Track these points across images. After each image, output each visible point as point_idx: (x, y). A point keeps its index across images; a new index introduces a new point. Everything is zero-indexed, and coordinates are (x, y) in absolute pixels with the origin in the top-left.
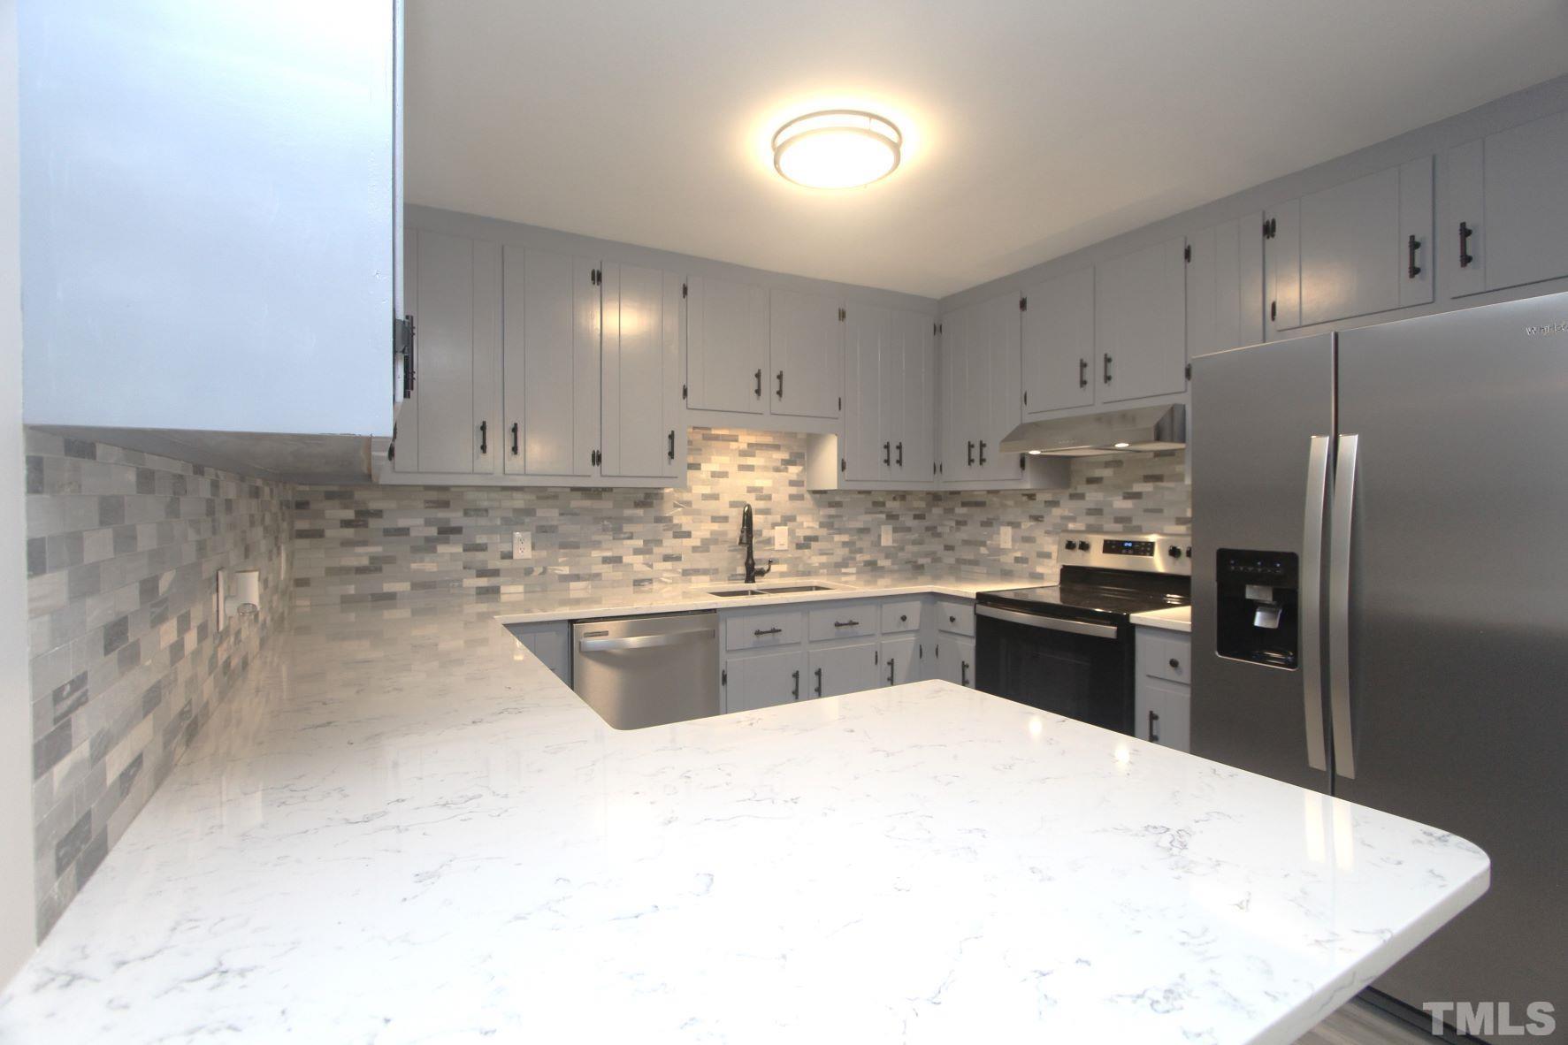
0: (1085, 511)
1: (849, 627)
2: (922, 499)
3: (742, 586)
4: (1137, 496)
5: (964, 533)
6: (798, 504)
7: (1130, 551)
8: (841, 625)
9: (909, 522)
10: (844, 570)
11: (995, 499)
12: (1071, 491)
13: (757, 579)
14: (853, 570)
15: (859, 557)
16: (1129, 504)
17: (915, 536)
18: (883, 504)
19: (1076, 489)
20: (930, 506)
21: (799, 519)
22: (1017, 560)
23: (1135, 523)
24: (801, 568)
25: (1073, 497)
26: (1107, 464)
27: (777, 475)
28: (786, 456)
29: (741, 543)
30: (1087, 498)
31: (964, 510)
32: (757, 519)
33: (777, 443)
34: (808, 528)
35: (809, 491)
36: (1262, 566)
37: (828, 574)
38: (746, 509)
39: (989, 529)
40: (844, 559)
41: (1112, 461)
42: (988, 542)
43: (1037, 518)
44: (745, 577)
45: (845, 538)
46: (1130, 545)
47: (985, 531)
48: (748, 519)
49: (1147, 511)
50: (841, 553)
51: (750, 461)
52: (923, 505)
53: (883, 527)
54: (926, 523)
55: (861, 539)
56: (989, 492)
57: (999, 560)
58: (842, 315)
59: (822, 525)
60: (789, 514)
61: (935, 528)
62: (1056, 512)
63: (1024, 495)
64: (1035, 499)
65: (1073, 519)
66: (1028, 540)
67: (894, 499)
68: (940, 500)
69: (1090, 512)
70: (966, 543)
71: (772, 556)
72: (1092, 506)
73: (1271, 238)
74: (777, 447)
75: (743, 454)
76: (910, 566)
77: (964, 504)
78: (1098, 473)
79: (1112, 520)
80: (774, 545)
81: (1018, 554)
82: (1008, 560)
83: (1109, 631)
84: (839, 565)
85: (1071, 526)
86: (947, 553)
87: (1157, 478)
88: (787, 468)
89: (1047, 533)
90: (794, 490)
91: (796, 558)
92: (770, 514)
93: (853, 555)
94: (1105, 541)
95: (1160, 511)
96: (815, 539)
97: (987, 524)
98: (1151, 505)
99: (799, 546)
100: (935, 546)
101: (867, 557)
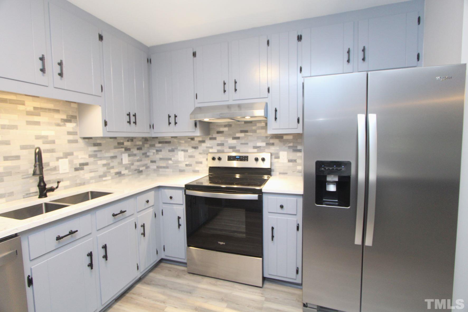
0: (216, 144)
1: (121, 214)
2: (140, 141)
3: (36, 201)
4: (238, 138)
5: (160, 155)
6: (74, 145)
7: (239, 160)
8: (116, 215)
9: (135, 151)
10: (104, 179)
11: (175, 140)
12: (210, 136)
13: (48, 194)
14: (110, 178)
15: (113, 171)
16: (235, 141)
17: (138, 158)
18: (123, 144)
19: (212, 135)
20: (143, 144)
21: (75, 154)
22: (187, 165)
23: (237, 148)
24: (78, 181)
25: (211, 139)
26: (225, 126)
27: (58, 128)
28: (65, 117)
29: (34, 174)
30: (217, 139)
31: (160, 145)
32: (45, 157)
33: (57, 108)
34: (82, 158)
35: (81, 138)
36: (336, 167)
37: (95, 182)
38: (37, 150)
39: (173, 153)
40: (104, 173)
41: (228, 125)
42: (173, 159)
43: (195, 148)
44: (39, 194)
45: (104, 162)
46: (238, 157)
47: (171, 154)
48: (39, 156)
49: (242, 144)
50: (102, 170)
51: (36, 119)
52: (140, 143)
53: (123, 155)
54: (143, 151)
55: (113, 162)
56: (172, 137)
57: (178, 166)
58: (101, 38)
59: (90, 156)
60: (68, 151)
61: (146, 153)
62: (204, 145)
63: (189, 138)
64: (194, 140)
65: (212, 148)
66: (191, 157)
67: (128, 141)
68: (148, 141)
69: (218, 145)
70: (161, 159)
71: (58, 177)
72: (220, 142)
73: (300, 42)
74: (57, 111)
75: (29, 113)
76: (136, 172)
77: (160, 143)
78: (221, 129)
79: (228, 148)
80: (59, 170)
81: (187, 163)
82: (182, 166)
83: (254, 197)
84: (101, 177)
85: (211, 150)
86: (152, 164)
87: (246, 131)
88: (65, 124)
89: (200, 153)
90: (71, 137)
91: (75, 176)
92: (55, 152)
93: (109, 170)
94: (228, 156)
95: (247, 144)
96: (87, 164)
97: (172, 150)
98: (243, 142)
99: (76, 169)
100: (147, 161)
101: (117, 170)
